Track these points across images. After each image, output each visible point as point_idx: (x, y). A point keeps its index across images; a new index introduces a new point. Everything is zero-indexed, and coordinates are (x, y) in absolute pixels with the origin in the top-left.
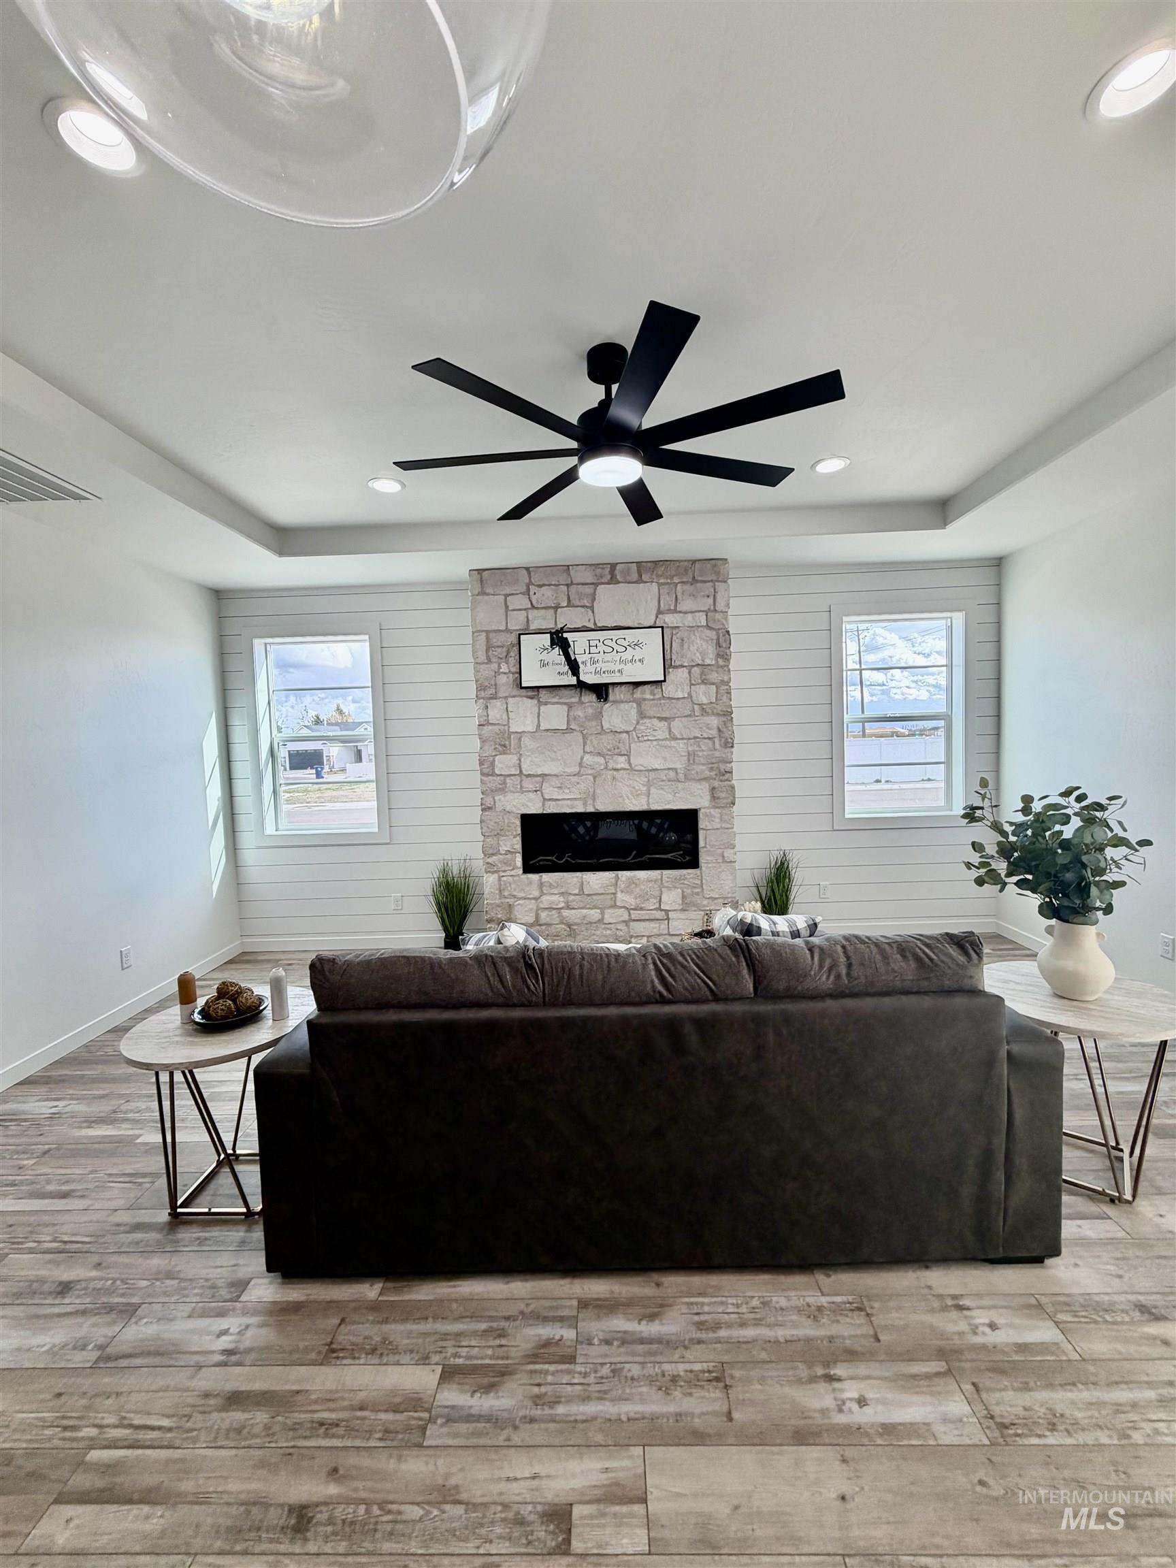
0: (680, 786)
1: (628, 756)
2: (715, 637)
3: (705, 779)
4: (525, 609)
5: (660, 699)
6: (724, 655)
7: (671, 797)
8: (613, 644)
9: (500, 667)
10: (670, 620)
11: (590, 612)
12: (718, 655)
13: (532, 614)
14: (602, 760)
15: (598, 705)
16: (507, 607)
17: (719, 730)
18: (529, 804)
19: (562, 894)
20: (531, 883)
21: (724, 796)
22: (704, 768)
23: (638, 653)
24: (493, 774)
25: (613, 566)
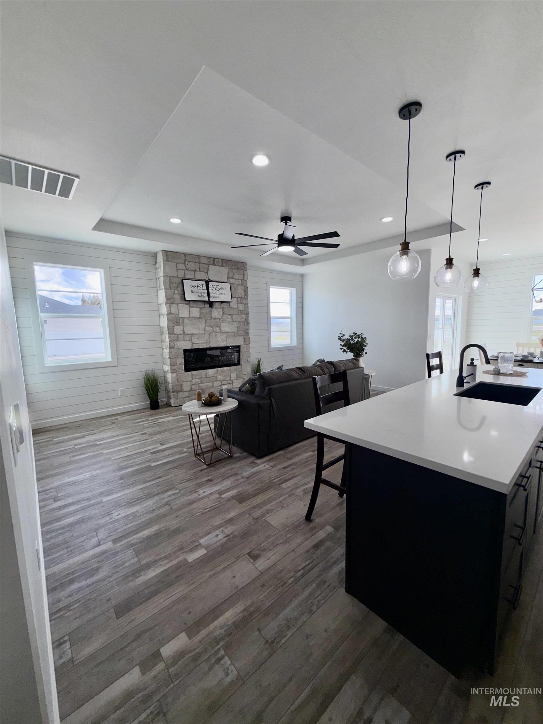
0: (236, 338)
1: (220, 327)
2: (244, 289)
3: (242, 335)
4: (184, 270)
5: (229, 308)
6: (246, 294)
7: (233, 341)
8: (217, 289)
9: (175, 292)
10: (232, 281)
11: (206, 274)
12: (245, 295)
13: (187, 272)
14: (211, 329)
15: (210, 309)
16: (177, 268)
17: (246, 319)
18: (187, 345)
19: (199, 378)
20: (188, 374)
21: (247, 340)
22: (242, 331)
23: (224, 292)
24: (174, 334)
25: (214, 259)
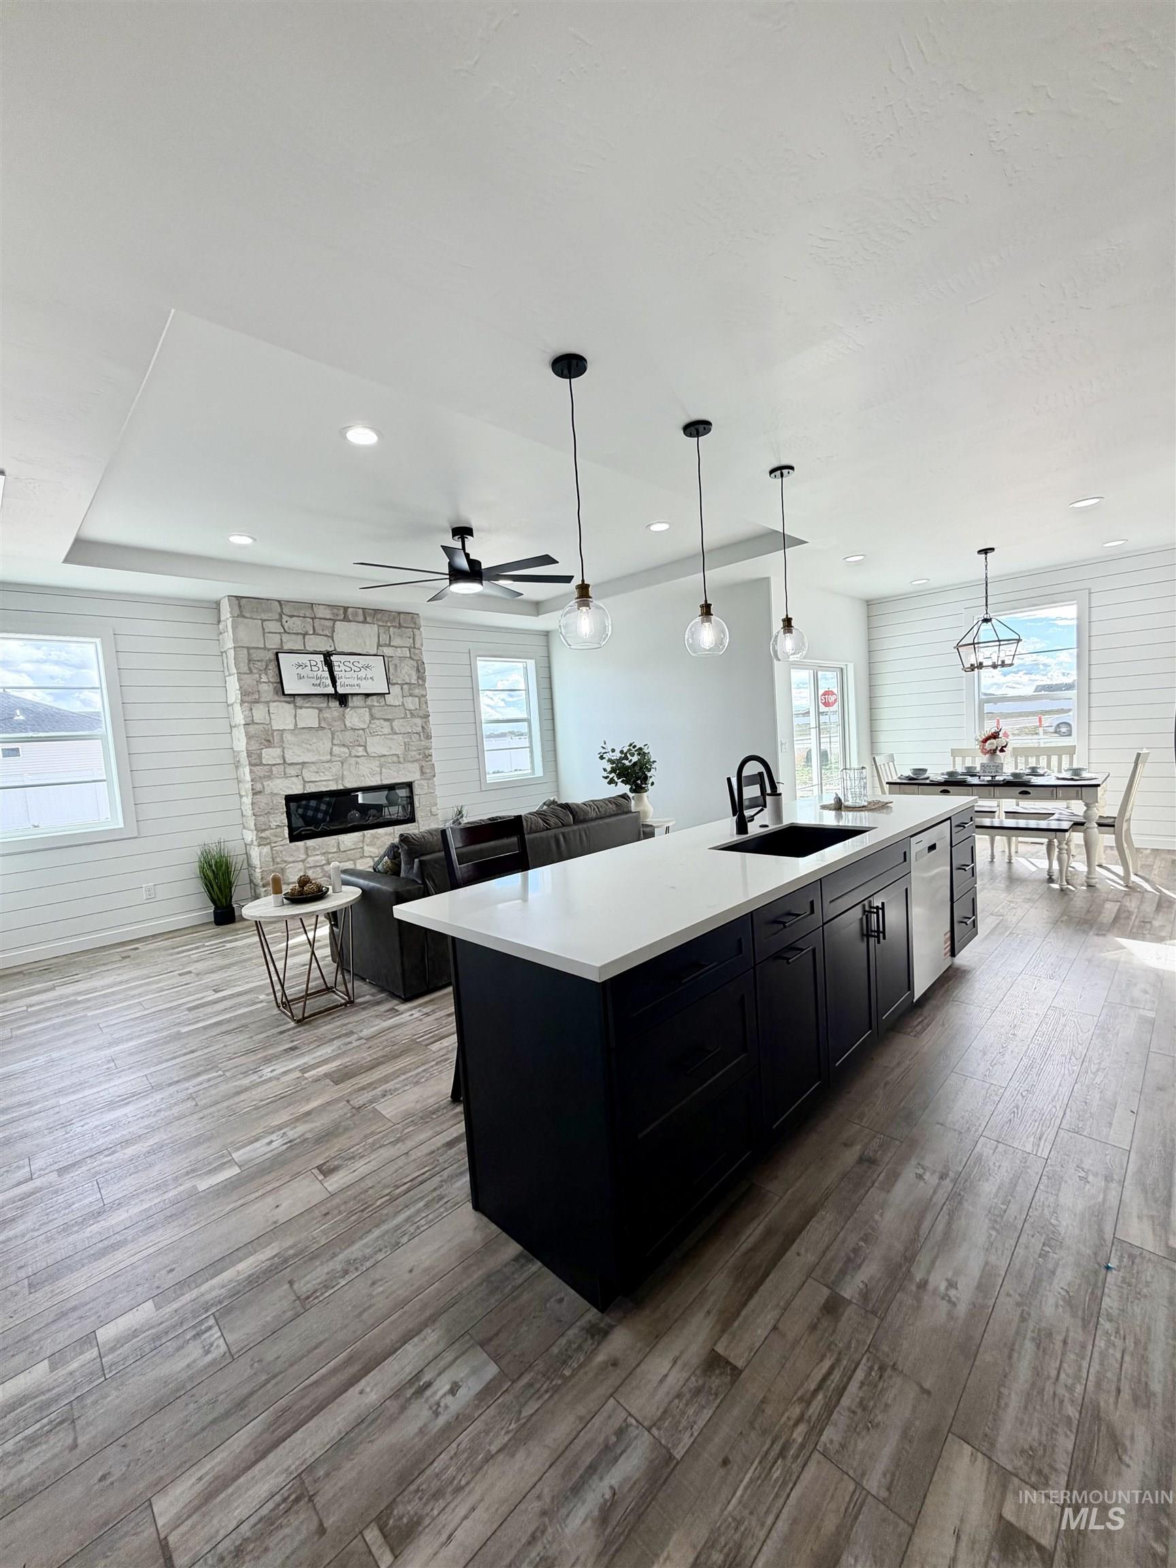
0: (401, 766)
1: (365, 747)
2: (416, 665)
3: (416, 761)
4: (280, 633)
5: (383, 706)
6: (421, 676)
7: (396, 774)
8: (353, 668)
9: (261, 678)
10: (387, 651)
11: (330, 640)
12: (418, 678)
13: (285, 637)
14: (346, 750)
15: (341, 709)
16: (263, 629)
17: (423, 727)
18: (293, 787)
19: (323, 854)
20: (298, 848)
21: (427, 772)
22: (415, 753)
23: (369, 674)
24: (261, 764)
25: (346, 609)
